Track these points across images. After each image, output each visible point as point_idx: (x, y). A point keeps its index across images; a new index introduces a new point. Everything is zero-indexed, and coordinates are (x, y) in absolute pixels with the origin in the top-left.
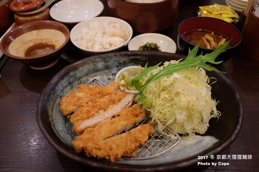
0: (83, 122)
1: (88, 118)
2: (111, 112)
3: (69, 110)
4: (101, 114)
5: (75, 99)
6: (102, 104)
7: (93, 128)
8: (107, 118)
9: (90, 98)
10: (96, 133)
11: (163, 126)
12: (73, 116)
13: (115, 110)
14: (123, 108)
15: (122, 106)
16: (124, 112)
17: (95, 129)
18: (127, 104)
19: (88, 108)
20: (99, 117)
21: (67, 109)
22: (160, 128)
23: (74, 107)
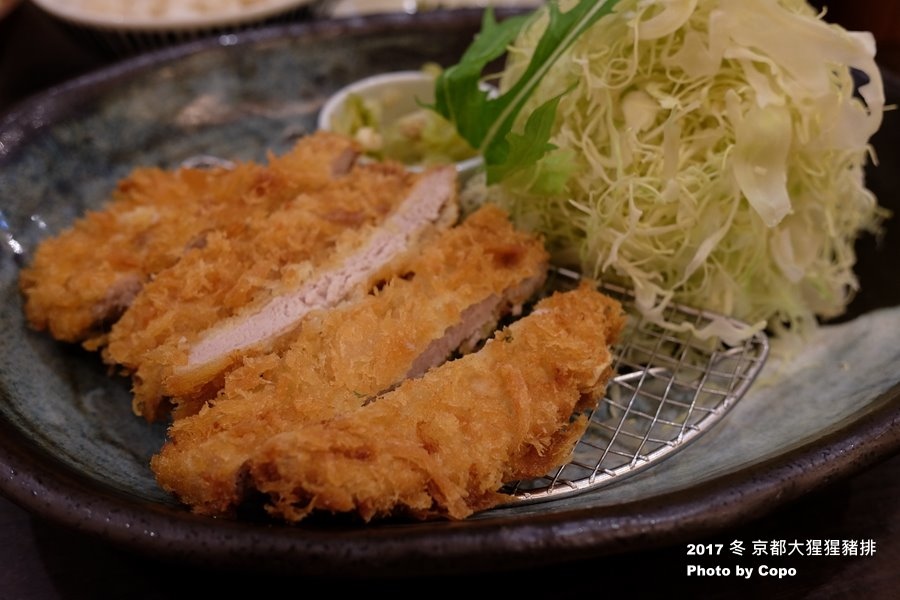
0: (201, 339)
1: (228, 313)
2: (359, 266)
3: (87, 294)
4: (302, 282)
5: (119, 238)
6: (293, 238)
7: (274, 357)
8: (346, 297)
9: (210, 218)
10: (309, 376)
11: (662, 292)
12: (124, 327)
13: (380, 252)
14: (422, 236)
15: (413, 229)
16: (436, 253)
17: (291, 358)
18: (434, 216)
19: (211, 266)
20: (297, 299)
21: (77, 293)
22: (649, 299)
23: (120, 278)
